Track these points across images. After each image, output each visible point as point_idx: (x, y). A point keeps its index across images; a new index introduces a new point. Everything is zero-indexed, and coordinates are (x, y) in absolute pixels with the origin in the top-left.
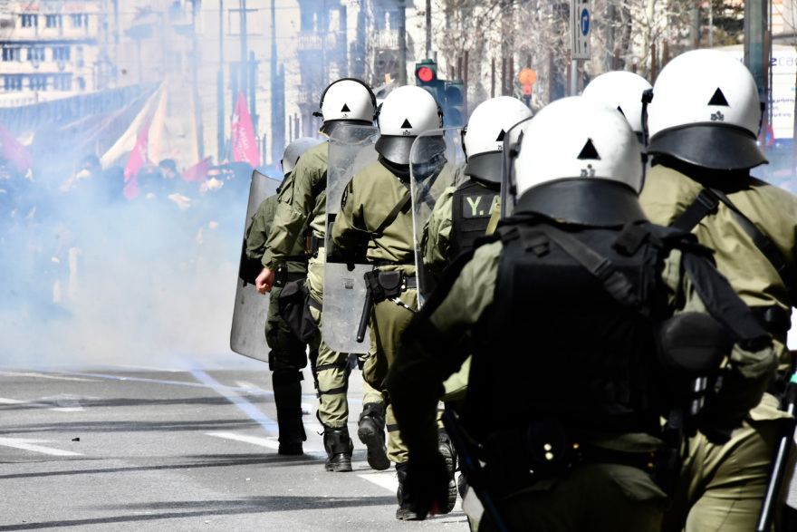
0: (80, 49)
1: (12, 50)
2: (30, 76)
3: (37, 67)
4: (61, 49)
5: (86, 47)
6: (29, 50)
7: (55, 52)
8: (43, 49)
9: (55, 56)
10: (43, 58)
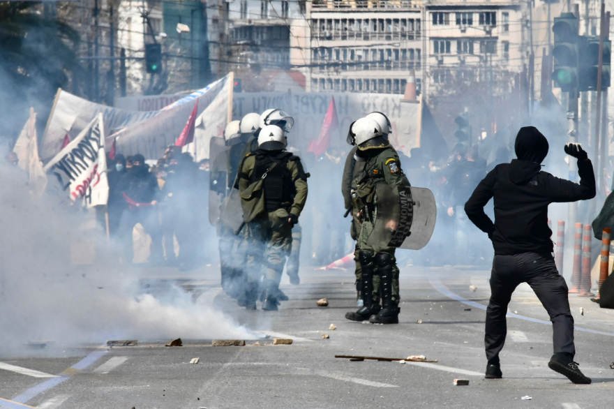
0: (506, 14)
1: (441, 14)
2: (458, 40)
3: (464, 31)
4: (488, 14)
5: (511, 12)
6: (457, 14)
7: (481, 16)
8: (471, 14)
9: (481, 22)
10: (470, 22)
